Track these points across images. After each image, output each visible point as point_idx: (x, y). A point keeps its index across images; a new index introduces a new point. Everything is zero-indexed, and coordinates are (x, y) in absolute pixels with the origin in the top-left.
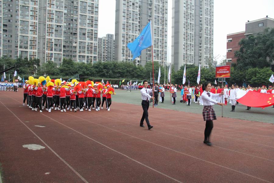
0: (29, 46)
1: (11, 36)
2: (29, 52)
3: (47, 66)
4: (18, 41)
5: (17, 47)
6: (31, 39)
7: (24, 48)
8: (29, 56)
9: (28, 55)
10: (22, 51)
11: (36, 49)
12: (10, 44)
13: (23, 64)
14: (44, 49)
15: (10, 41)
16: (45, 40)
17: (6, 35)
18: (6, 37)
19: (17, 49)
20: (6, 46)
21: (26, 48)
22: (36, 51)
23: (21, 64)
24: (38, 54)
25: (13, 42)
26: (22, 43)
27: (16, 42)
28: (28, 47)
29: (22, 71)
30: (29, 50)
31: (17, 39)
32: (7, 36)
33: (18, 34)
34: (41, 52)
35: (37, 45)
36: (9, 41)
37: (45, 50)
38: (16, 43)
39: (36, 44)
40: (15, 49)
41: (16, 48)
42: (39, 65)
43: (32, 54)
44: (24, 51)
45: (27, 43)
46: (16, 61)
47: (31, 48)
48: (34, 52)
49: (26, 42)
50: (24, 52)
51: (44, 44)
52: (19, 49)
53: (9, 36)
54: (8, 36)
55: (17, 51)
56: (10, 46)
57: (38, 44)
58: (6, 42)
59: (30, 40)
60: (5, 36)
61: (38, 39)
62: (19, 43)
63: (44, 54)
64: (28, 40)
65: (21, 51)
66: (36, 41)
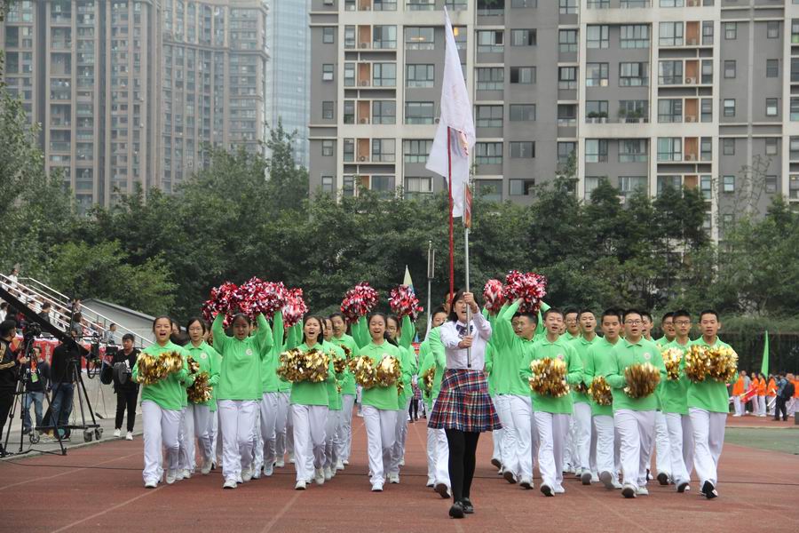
0: (654, 97)
1: (532, 38)
2: (654, 144)
3: (756, 241)
4: (576, 68)
5: (569, 111)
6: (668, 44)
7: (621, 113)
8: (654, 174)
9: (647, 164)
10: (604, 143)
11: (707, 115)
12: (521, 95)
13: (580, 235)
14: (772, 111)
15: (525, 75)
16: (780, 36)
17: (499, 36)
18: (498, 49)
19: (573, 132)
20: (497, 113)
21: (636, 113)
22: (711, 129)
23: (565, 239)
24: (723, 153)
25: (546, 79)
26: (604, 83)
27: (566, 74)
28: (646, 102)
29: (564, 284)
30: (654, 129)
31: (574, 56)
32: (506, 38)
33: (575, 18)
34: (749, 133)
35: (716, 84)
36: (515, 77)
37: (779, 116)
38: (564, 85)
39: (708, 78)
40: (560, 132)
41: (563, 123)
42: (700, 240)
43: (679, 159)
44: (618, 141)
45: (642, 75)
46: (531, 220)
47: (673, 115)
48: (691, 140)
49: (630, 70)
50: (623, 149)
51: (773, 67)
52: (585, 129)
53: (520, 37)
54: (512, 43)
55: (575, 144)
56: (523, 113)
57: (724, 77)
58: (499, 86)
59: (662, 52)
60: (488, 38)
61: (724, 38)
62: (584, 82)
63: (771, 150)
64: (648, 50)
65: (600, 140)
66: (709, 51)
